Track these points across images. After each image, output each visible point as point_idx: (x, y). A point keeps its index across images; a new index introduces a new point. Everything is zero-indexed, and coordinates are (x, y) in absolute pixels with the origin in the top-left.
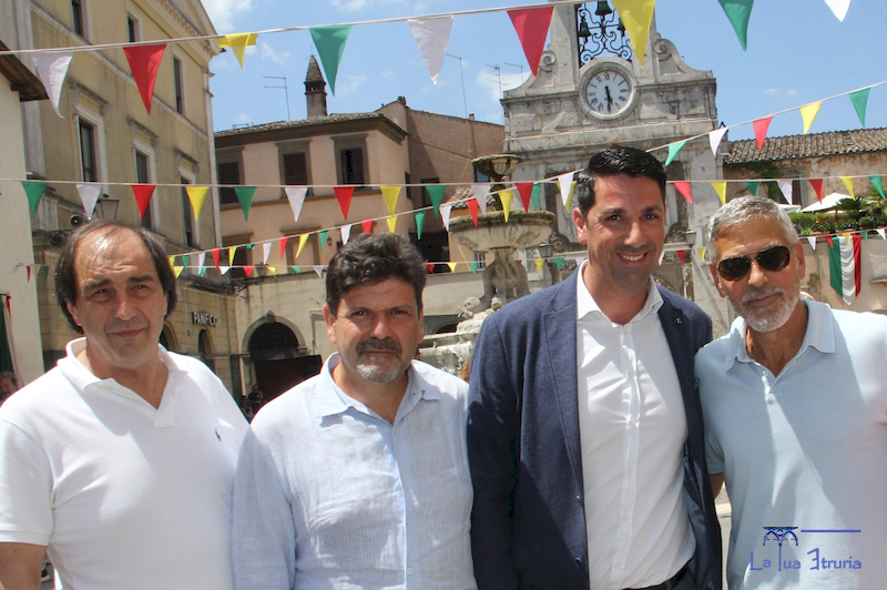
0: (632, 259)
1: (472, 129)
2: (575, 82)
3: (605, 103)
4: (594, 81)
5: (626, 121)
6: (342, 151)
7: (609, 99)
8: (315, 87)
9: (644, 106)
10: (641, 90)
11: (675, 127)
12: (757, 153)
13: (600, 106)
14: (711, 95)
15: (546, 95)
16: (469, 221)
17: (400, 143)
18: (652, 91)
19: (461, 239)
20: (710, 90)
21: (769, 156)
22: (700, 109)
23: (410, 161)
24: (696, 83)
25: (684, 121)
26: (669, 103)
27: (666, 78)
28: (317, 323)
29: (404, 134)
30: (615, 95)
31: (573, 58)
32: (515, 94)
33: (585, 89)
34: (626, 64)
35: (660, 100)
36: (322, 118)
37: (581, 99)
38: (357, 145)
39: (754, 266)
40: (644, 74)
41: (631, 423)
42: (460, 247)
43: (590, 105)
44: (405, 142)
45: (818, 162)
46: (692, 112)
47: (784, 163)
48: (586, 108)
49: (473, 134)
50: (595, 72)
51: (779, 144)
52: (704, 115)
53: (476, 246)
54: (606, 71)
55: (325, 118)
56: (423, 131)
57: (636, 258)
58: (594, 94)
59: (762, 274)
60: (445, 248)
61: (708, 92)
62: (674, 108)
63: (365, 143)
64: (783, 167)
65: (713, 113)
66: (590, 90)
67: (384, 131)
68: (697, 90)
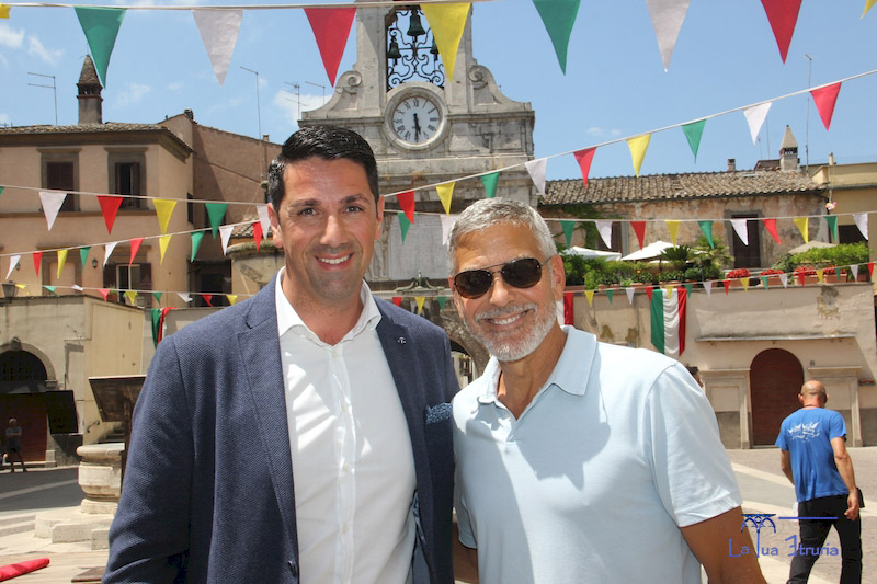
0: (332, 262)
1: (266, 152)
2: (381, 107)
3: (413, 132)
4: (402, 107)
5: (434, 152)
6: (116, 164)
7: (418, 128)
8: (90, 91)
9: (454, 137)
10: (452, 120)
11: (487, 162)
12: (576, 194)
13: (408, 135)
14: (528, 129)
15: (349, 119)
16: (254, 249)
17: (183, 161)
18: (464, 121)
19: (243, 268)
20: (528, 123)
21: (588, 199)
22: (516, 144)
23: (195, 181)
24: (512, 115)
25: (497, 156)
26: (483, 135)
27: (481, 108)
28: (71, 354)
29: (190, 151)
30: (424, 124)
31: (380, 80)
32: (314, 116)
33: (392, 115)
34: (438, 91)
35: (473, 132)
36: (95, 126)
37: (387, 125)
38: (135, 159)
39: (498, 282)
40: (457, 103)
41: (345, 469)
42: (243, 277)
43: (396, 133)
44: (190, 160)
45: (643, 207)
46: (506, 146)
47: (604, 206)
48: (392, 135)
49: (266, 156)
50: (404, 98)
51: (600, 185)
52: (520, 150)
53: (261, 276)
54: (415, 97)
55: (99, 126)
56: (211, 149)
57: (338, 261)
58: (401, 121)
59: (506, 292)
60: (227, 280)
61: (524, 125)
62: (487, 141)
63: (144, 157)
64: (603, 211)
65: (530, 148)
66: (397, 116)
67: (167, 147)
68: (513, 122)
